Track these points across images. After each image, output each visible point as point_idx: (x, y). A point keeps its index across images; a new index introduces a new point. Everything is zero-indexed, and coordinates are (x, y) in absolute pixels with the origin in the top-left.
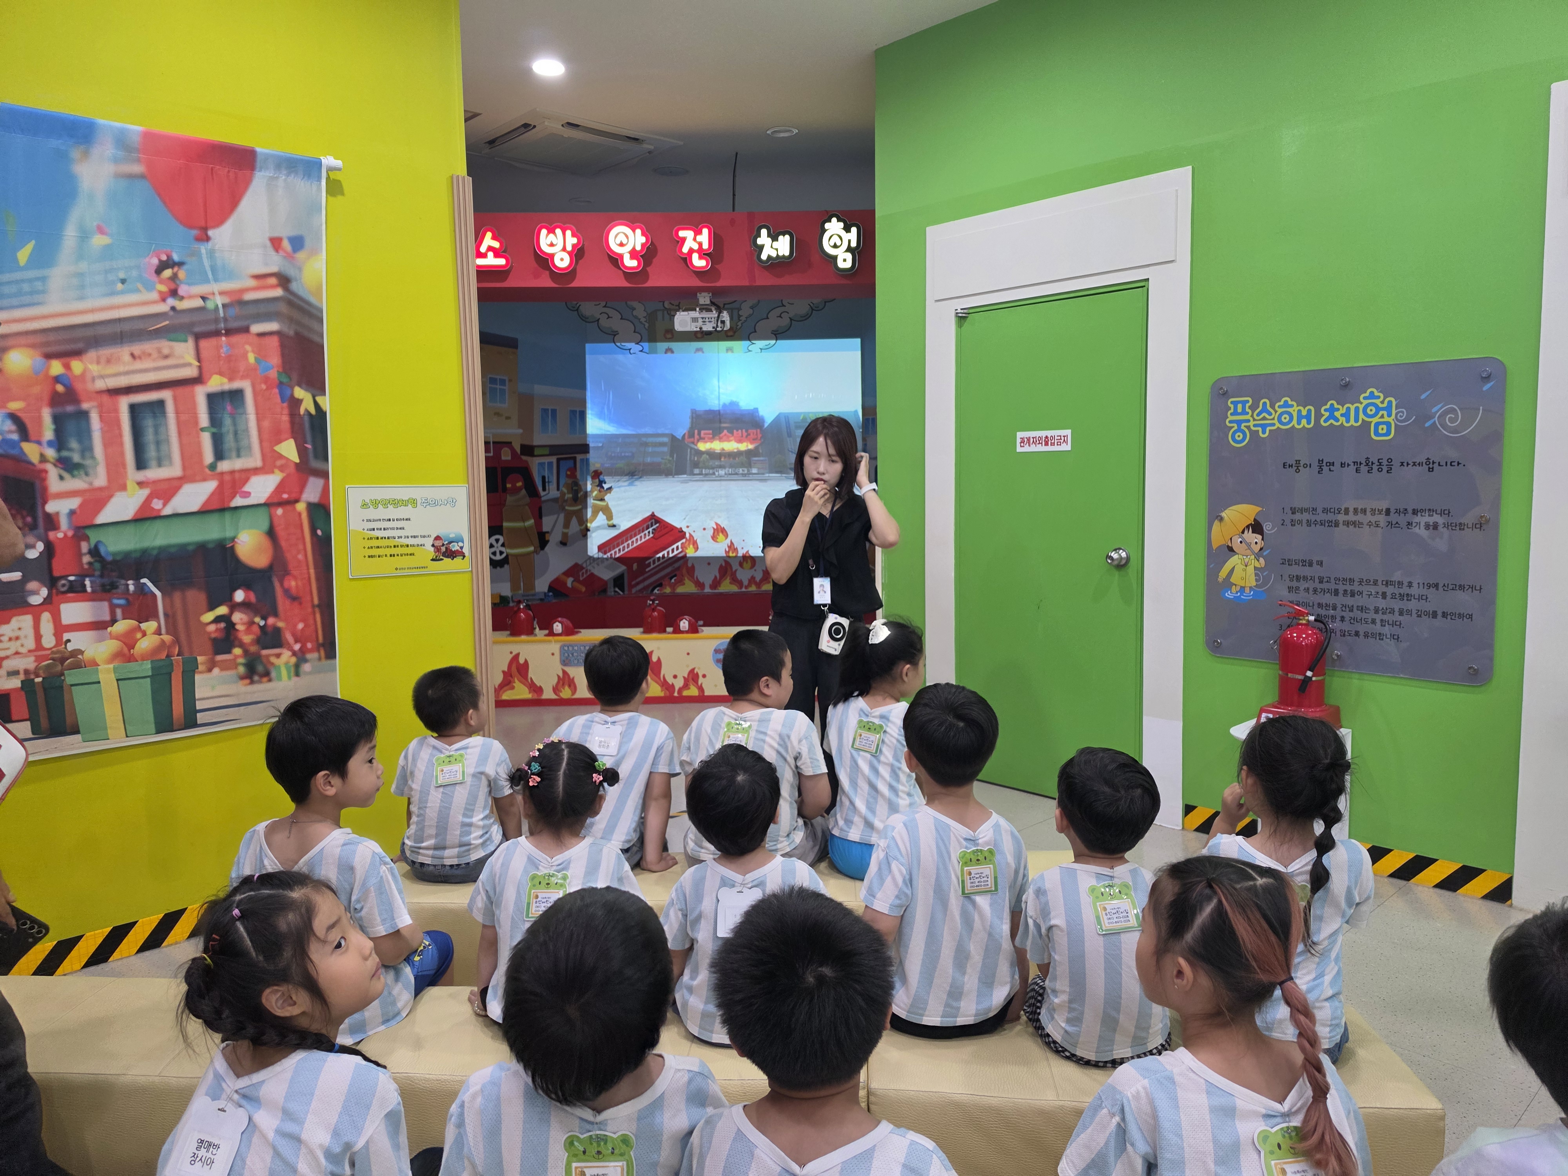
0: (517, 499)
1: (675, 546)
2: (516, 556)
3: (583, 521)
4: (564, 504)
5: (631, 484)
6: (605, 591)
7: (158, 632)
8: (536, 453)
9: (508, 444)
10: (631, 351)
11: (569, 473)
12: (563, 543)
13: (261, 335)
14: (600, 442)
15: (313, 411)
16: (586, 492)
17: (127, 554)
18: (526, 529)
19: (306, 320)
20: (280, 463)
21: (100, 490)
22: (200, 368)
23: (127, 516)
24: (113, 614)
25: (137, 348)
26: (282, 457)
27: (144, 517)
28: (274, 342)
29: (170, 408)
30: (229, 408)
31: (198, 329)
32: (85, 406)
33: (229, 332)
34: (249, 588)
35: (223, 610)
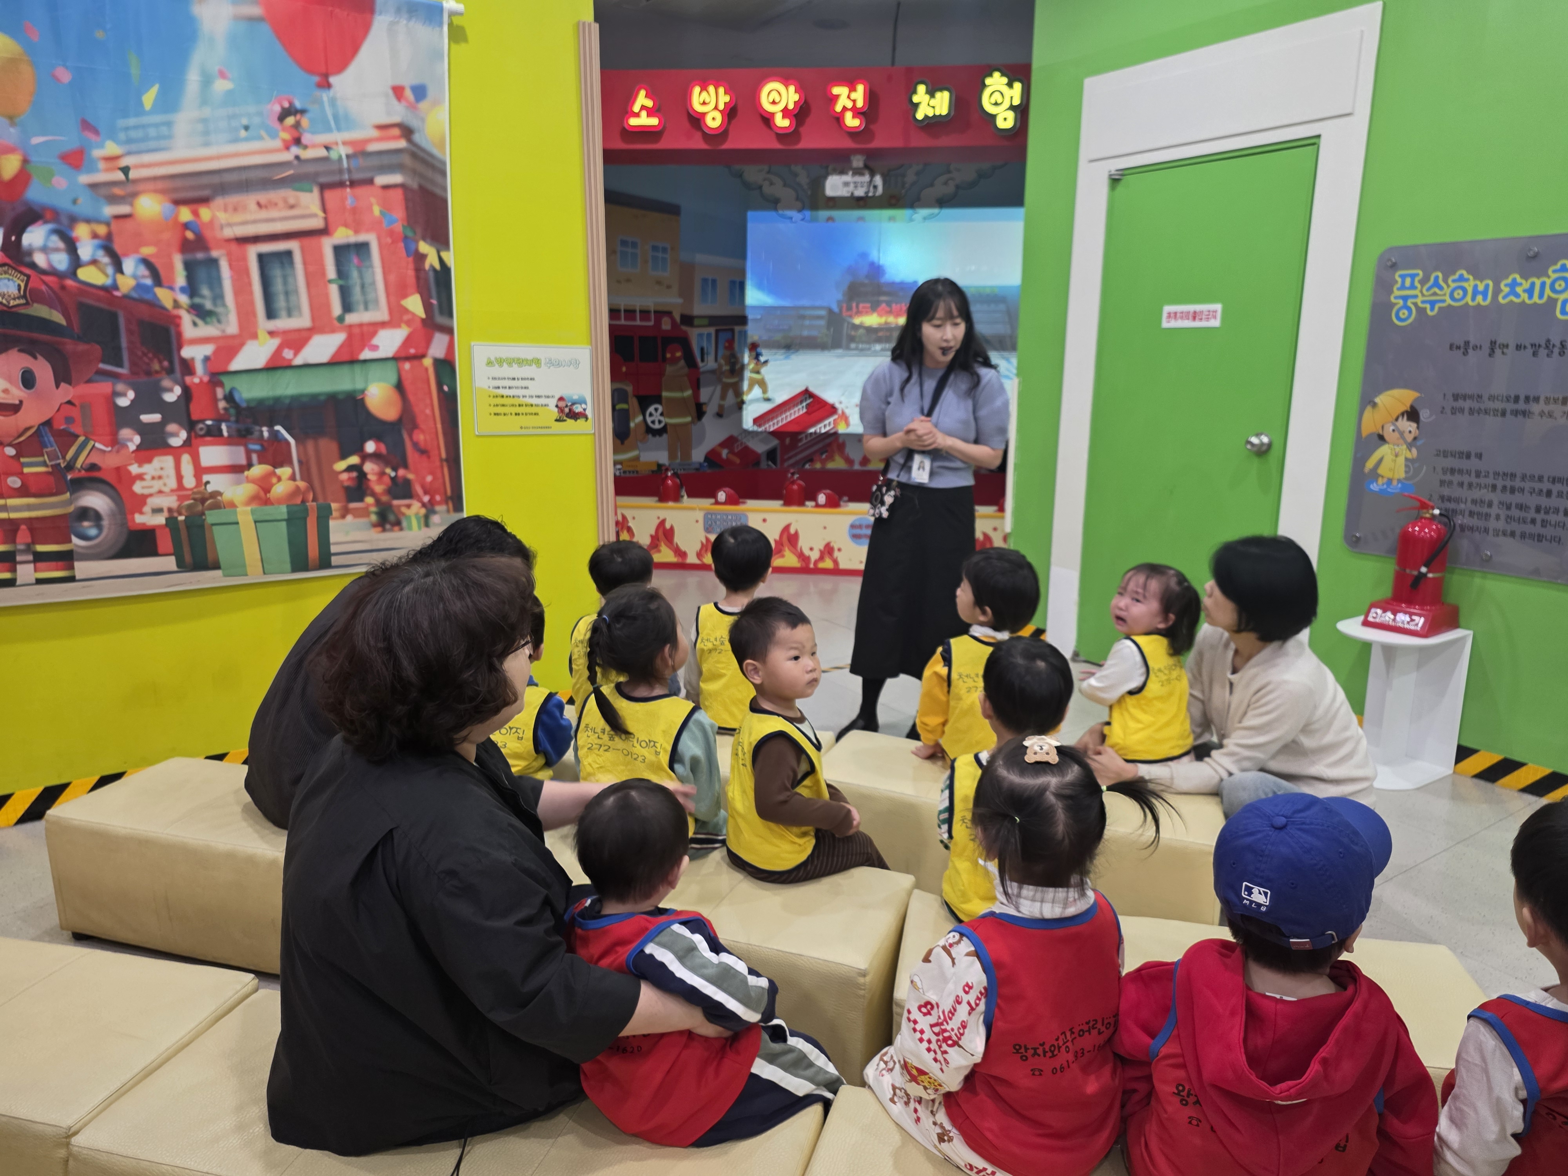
0: (675, 369)
1: (827, 422)
2: (675, 426)
3: (739, 393)
4: (722, 376)
5: (787, 358)
6: (758, 463)
7: (293, 478)
8: (695, 324)
9: (669, 314)
10: (793, 220)
11: (727, 344)
12: (720, 415)
13: (385, 187)
14: (758, 314)
15: (437, 266)
16: (743, 365)
17: (261, 402)
18: (684, 399)
19: (431, 174)
20: (406, 317)
21: (232, 337)
22: (326, 219)
23: (260, 363)
24: (249, 459)
25: (263, 197)
26: (406, 311)
27: (275, 366)
28: (398, 194)
29: (298, 258)
30: (355, 260)
31: (323, 180)
32: (215, 254)
33: (353, 184)
34: (378, 438)
35: (354, 460)
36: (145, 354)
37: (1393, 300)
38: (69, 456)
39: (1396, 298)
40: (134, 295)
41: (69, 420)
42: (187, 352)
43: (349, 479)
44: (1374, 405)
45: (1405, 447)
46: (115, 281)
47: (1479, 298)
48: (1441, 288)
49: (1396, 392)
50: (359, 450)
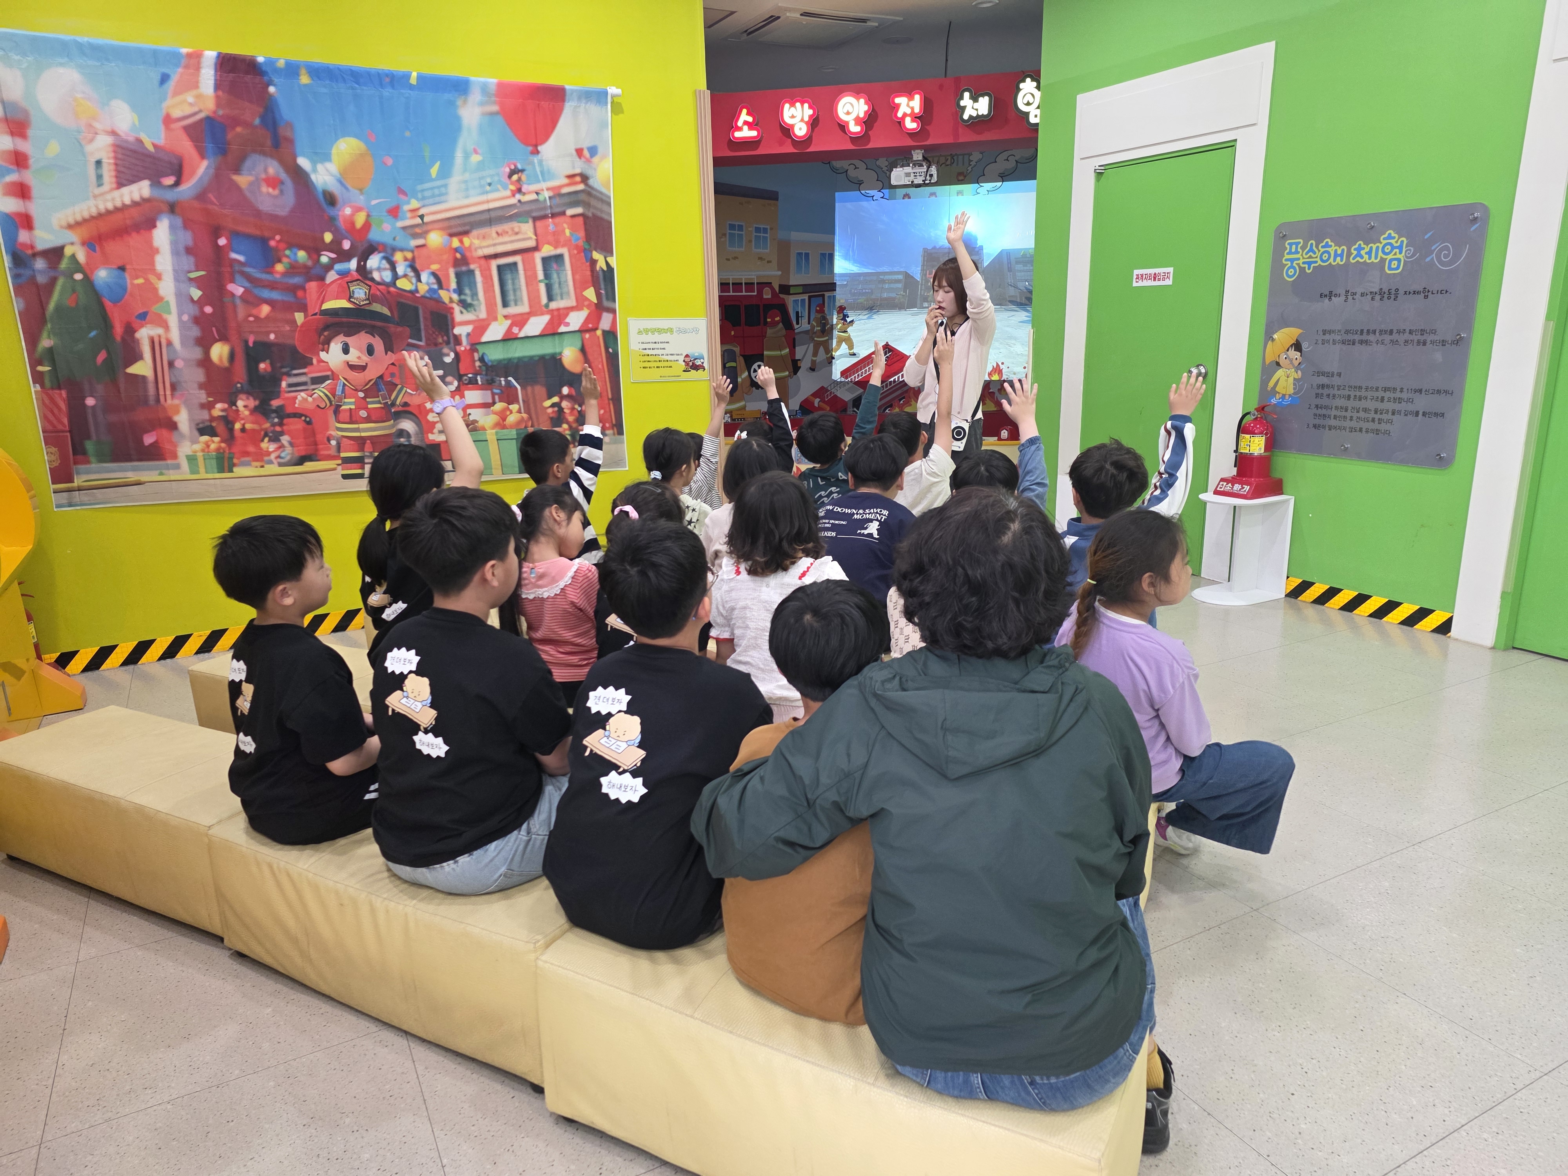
0: (776, 331)
3: (828, 350)
4: (814, 336)
5: (869, 318)
6: (846, 410)
7: (519, 411)
8: (791, 292)
9: (769, 284)
10: (874, 198)
11: (818, 308)
12: (812, 369)
13: (573, 216)
14: (845, 280)
15: (605, 268)
16: (832, 325)
17: (500, 362)
18: (782, 356)
19: (599, 205)
20: (586, 303)
21: (483, 320)
22: (537, 240)
23: (499, 337)
24: (493, 399)
25: (500, 228)
26: (587, 299)
27: (509, 338)
28: (580, 220)
29: (520, 267)
30: (554, 266)
31: (535, 214)
32: (472, 267)
33: (553, 216)
34: (570, 385)
35: (556, 399)
36: (434, 333)
37: (1285, 262)
38: (392, 398)
39: (1286, 260)
40: (428, 295)
41: (392, 375)
42: (457, 331)
43: (553, 412)
44: (1273, 340)
45: (1293, 370)
46: (417, 287)
47: (1338, 259)
48: (1315, 253)
49: (1286, 330)
50: (559, 393)
